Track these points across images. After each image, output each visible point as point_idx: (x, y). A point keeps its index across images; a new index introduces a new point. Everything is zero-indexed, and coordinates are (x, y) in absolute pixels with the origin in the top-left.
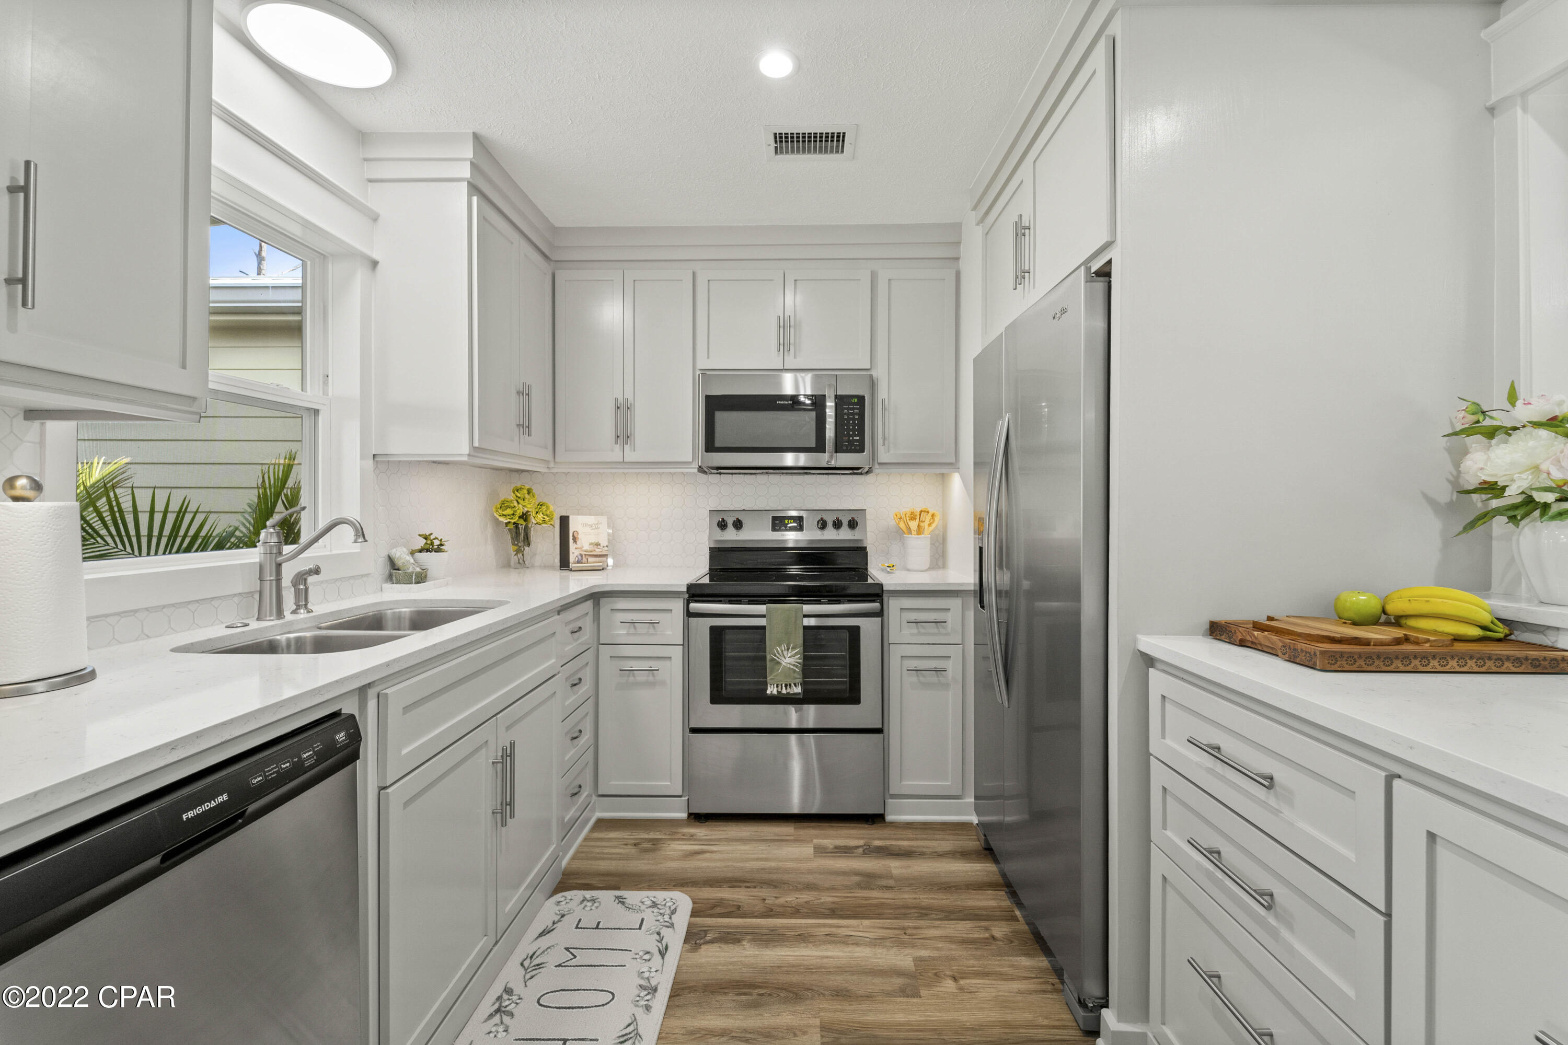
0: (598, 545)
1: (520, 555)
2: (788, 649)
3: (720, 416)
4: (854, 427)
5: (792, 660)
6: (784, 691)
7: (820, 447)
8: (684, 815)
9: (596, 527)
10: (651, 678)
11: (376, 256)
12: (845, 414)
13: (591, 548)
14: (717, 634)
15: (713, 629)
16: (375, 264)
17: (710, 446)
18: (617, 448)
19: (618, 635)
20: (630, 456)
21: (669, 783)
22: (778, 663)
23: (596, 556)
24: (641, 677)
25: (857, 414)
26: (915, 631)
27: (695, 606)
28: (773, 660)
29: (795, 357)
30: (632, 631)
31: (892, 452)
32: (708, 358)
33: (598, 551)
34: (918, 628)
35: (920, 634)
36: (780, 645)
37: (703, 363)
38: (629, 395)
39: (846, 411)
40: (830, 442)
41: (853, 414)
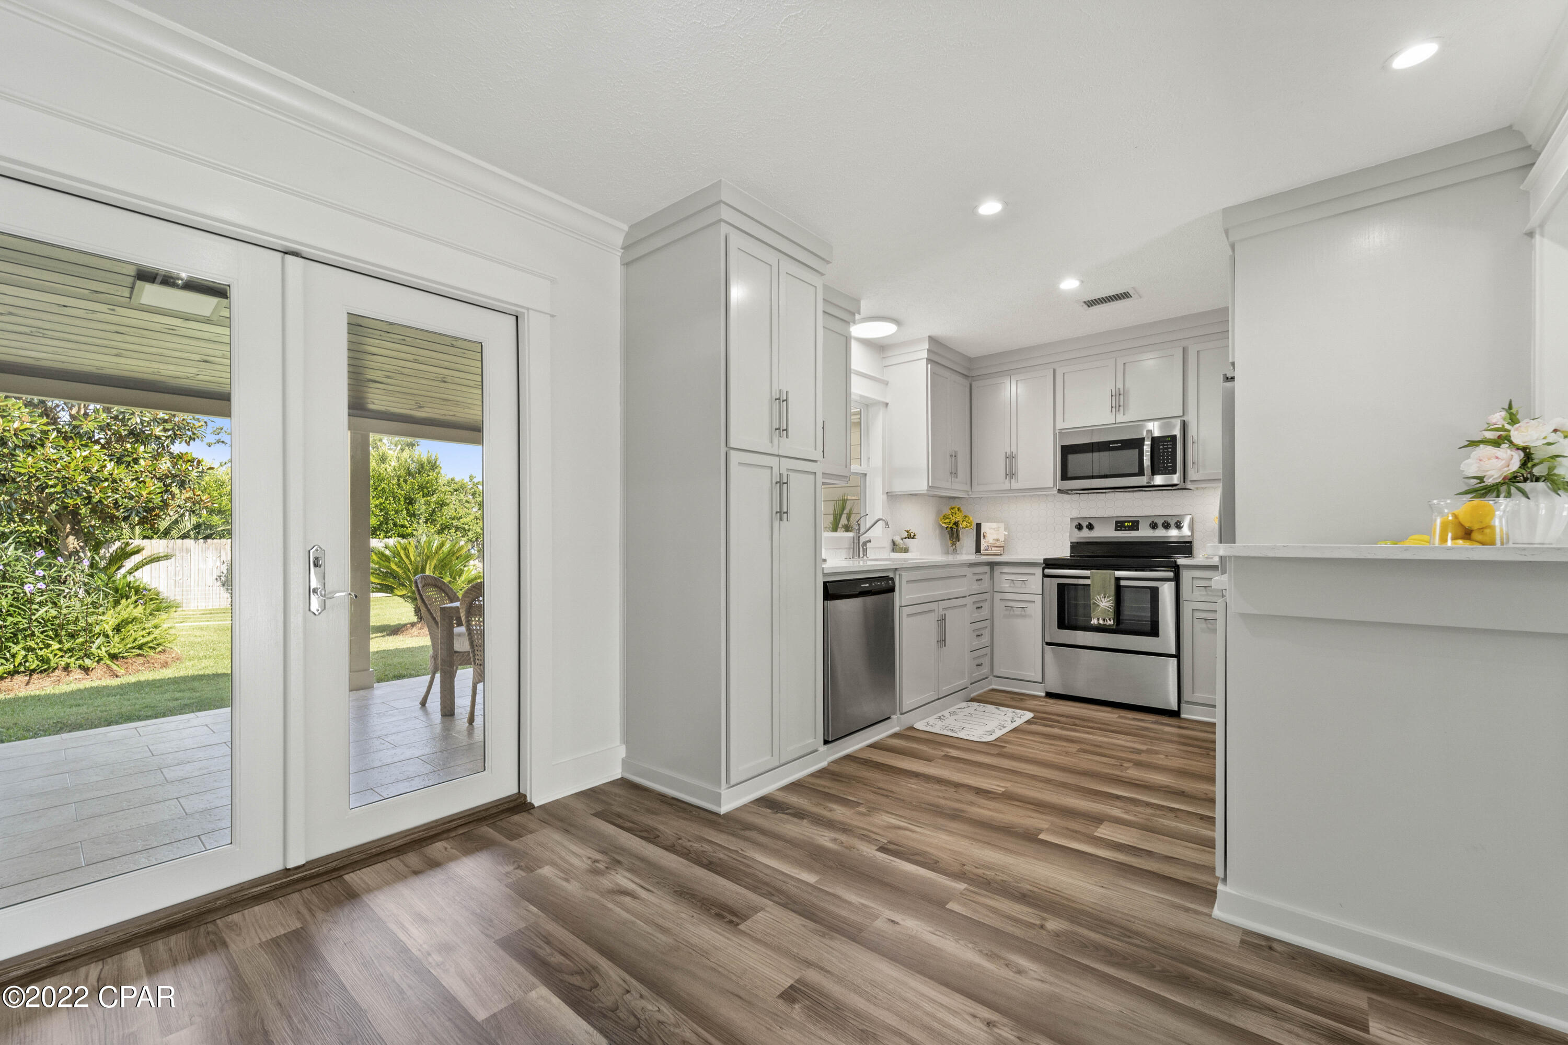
0: (998, 540)
1: (954, 547)
2: (1105, 597)
3: (1071, 458)
4: (1168, 457)
5: (1107, 604)
6: (1101, 622)
7: (1141, 473)
8: (1043, 694)
9: (997, 529)
10: (1023, 613)
11: (887, 401)
12: (1161, 449)
13: (994, 542)
14: (1061, 587)
15: (1058, 584)
16: (887, 404)
17: (1065, 476)
18: (1007, 481)
19: (1005, 587)
20: (1015, 485)
21: (1033, 674)
22: (1098, 605)
23: (997, 547)
24: (1018, 612)
25: (1170, 448)
26: (1204, 593)
27: (1048, 571)
28: (1094, 603)
29: (1124, 414)
30: (1012, 585)
31: (1201, 472)
32: (1064, 422)
33: (998, 544)
34: (1206, 591)
35: (1208, 595)
36: (1099, 595)
37: (1060, 425)
38: (1014, 450)
39: (1161, 447)
40: (1147, 469)
41: (1168, 448)
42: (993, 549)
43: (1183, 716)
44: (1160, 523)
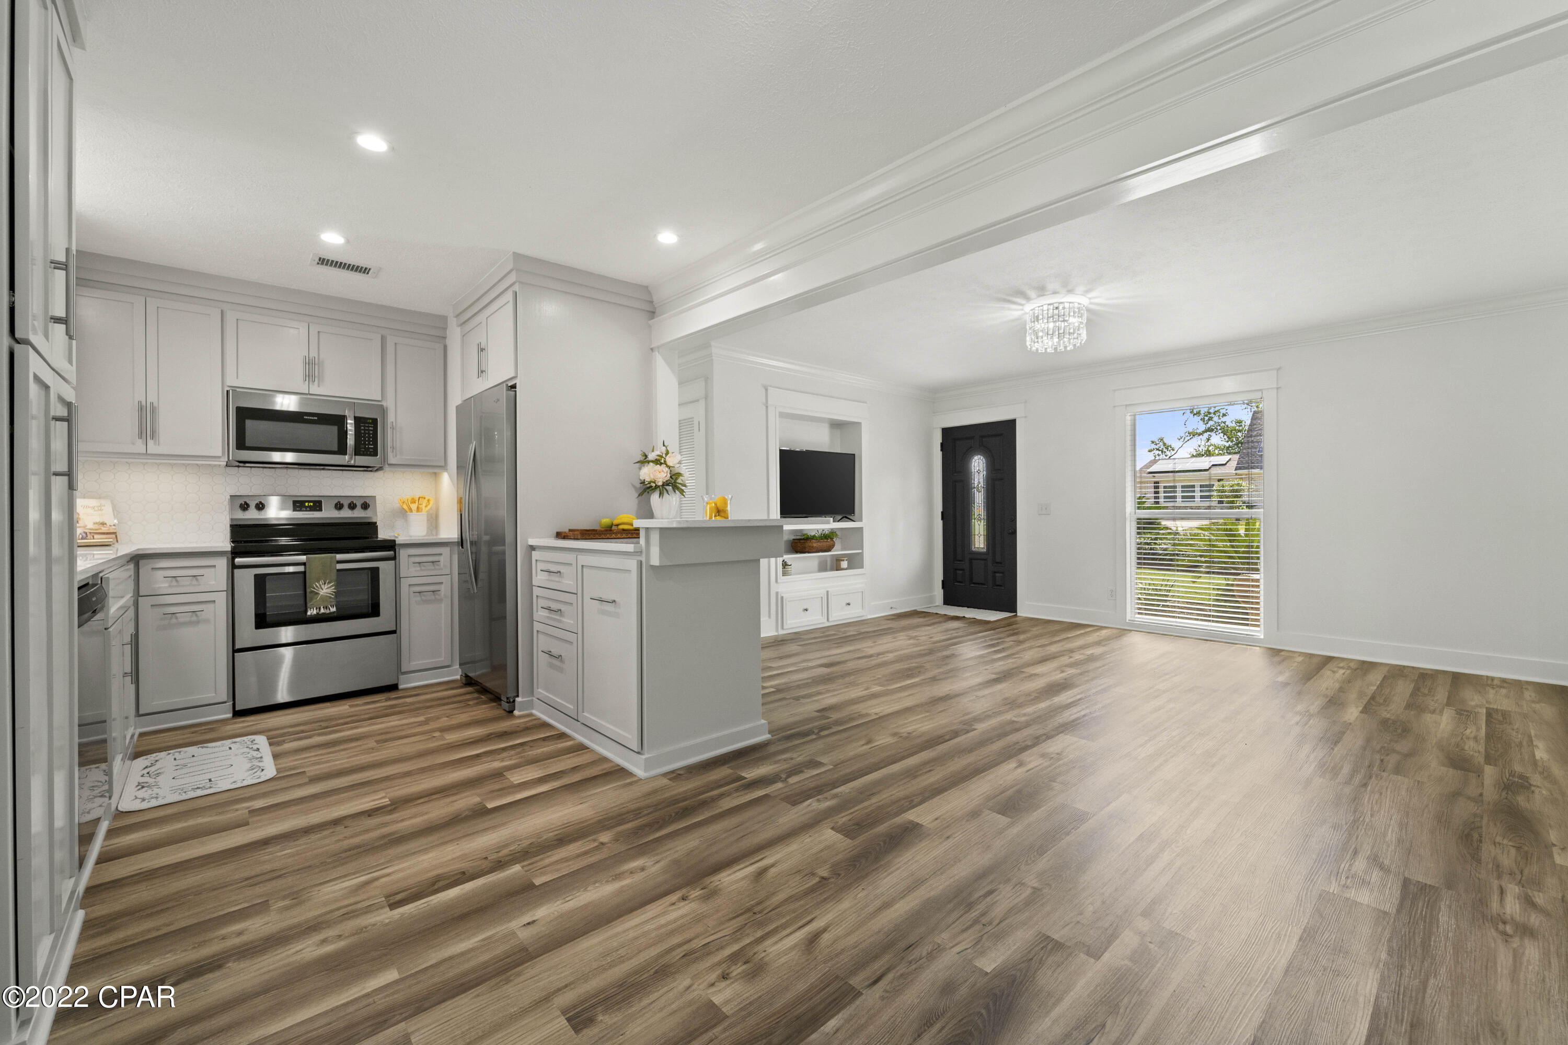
0: (103, 524)
2: (325, 584)
3: (249, 423)
4: (369, 439)
5: (329, 591)
6: (322, 611)
7: (342, 450)
8: (230, 715)
9: (100, 508)
10: (194, 618)
12: (363, 430)
13: (96, 527)
14: (260, 581)
15: (256, 576)
17: (241, 444)
18: (140, 441)
19: (160, 588)
20: (153, 448)
21: (214, 695)
22: (317, 594)
23: (103, 533)
24: (182, 618)
25: (371, 430)
26: (419, 569)
27: (238, 560)
28: (312, 592)
29: (319, 386)
30: (174, 583)
31: (398, 457)
32: (237, 378)
33: (104, 530)
34: (420, 567)
35: (421, 570)
36: (318, 581)
37: (232, 381)
38: (152, 398)
39: (362, 428)
40: (350, 448)
41: (369, 430)
42: (96, 536)
43: (401, 687)
44: (346, 504)
